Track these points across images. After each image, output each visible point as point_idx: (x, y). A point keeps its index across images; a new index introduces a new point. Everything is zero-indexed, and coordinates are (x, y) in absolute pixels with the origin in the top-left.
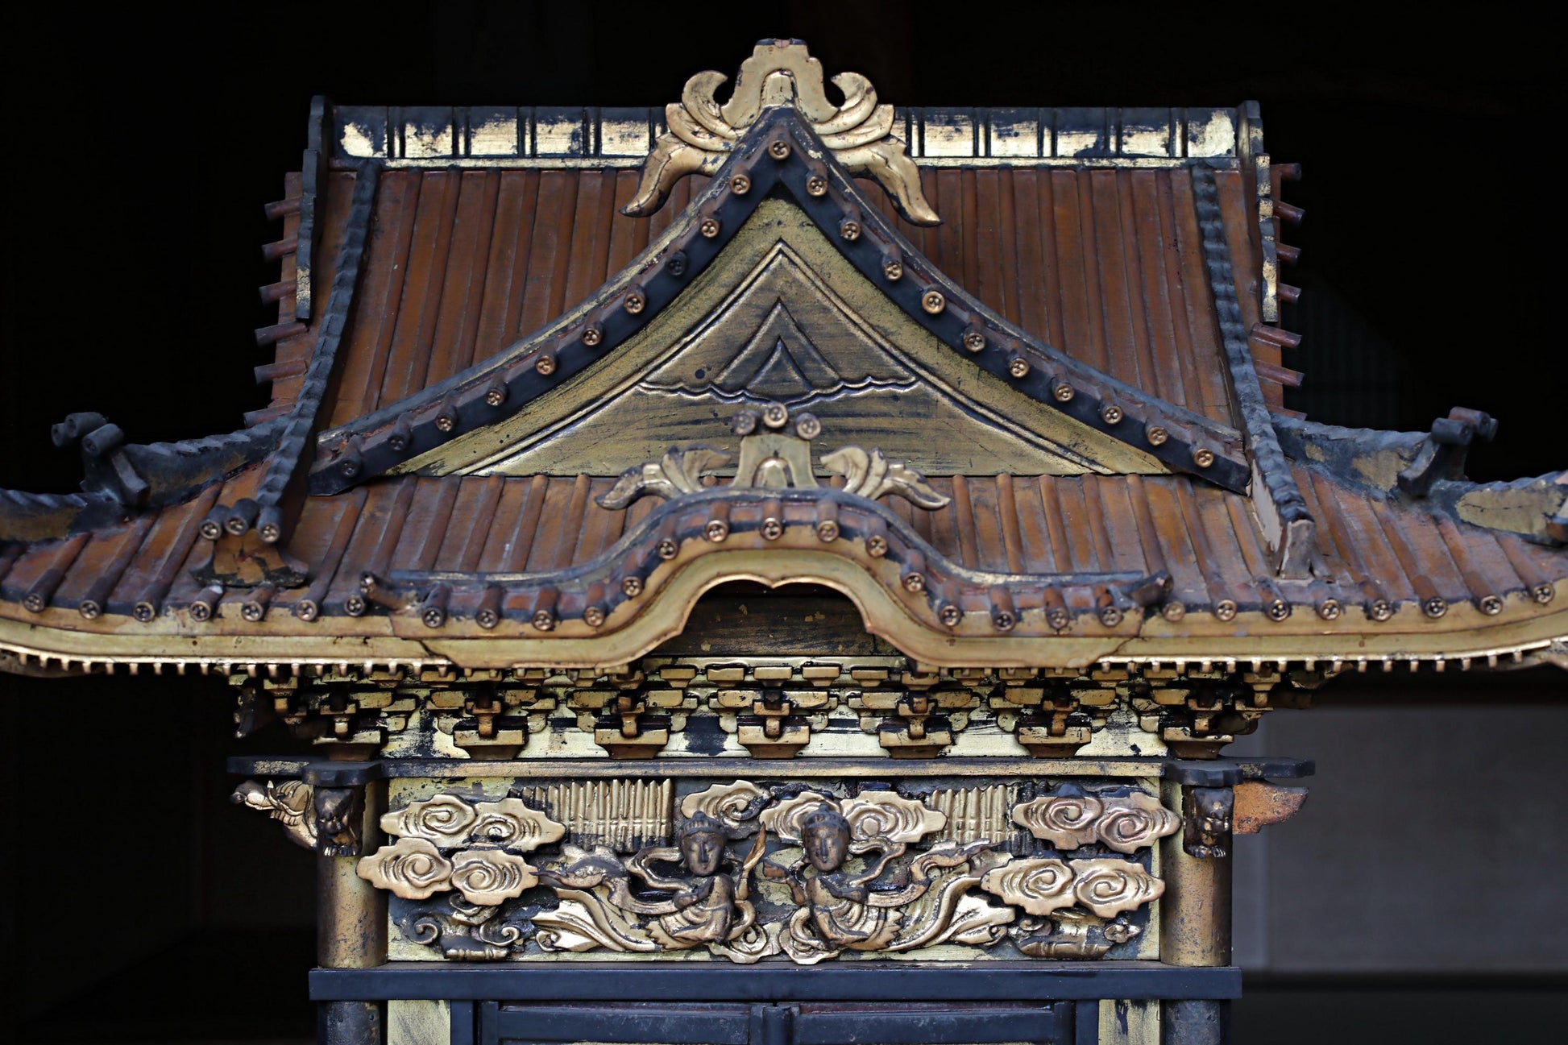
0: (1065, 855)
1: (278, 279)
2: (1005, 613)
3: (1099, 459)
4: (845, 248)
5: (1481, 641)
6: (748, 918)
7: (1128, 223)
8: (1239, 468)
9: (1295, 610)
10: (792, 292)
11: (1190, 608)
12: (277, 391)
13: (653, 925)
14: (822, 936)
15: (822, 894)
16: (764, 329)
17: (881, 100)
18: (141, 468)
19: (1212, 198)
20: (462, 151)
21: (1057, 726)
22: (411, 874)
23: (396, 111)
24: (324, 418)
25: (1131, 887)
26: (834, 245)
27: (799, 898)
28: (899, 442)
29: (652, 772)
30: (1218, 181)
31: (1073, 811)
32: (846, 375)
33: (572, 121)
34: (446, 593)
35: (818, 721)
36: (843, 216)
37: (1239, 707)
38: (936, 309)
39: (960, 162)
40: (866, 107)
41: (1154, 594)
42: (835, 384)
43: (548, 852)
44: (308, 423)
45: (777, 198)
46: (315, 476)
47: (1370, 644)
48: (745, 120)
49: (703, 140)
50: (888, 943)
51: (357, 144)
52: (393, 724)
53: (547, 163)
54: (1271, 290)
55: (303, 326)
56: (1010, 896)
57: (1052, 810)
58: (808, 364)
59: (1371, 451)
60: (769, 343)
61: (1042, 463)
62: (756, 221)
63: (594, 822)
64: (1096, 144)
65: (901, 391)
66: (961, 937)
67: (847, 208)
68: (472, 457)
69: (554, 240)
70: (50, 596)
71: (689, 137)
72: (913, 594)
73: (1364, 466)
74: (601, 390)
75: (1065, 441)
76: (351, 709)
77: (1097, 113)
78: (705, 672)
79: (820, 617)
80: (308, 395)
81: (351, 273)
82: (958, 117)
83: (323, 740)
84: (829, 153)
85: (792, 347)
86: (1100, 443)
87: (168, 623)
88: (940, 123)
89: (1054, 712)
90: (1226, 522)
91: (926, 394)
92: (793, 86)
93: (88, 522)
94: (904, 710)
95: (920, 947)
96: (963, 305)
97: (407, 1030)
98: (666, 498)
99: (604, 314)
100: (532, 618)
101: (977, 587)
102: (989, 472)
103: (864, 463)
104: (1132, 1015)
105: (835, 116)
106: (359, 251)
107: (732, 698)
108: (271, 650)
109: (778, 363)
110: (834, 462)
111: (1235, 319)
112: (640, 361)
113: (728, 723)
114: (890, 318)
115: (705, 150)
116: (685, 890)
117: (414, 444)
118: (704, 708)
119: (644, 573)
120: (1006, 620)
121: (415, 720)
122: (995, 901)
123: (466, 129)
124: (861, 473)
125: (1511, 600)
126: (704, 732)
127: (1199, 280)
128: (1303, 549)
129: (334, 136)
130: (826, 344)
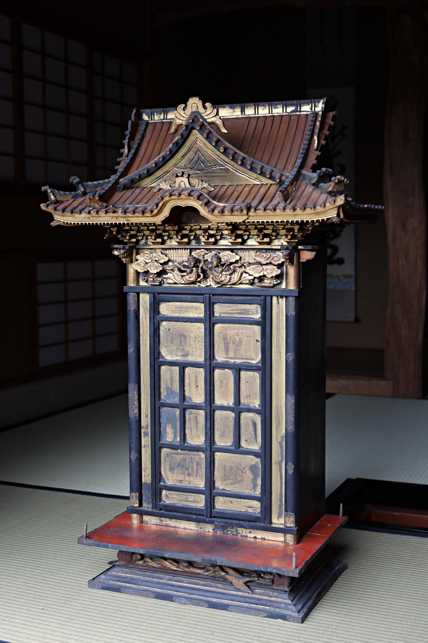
0: (262, 265)
3: (263, 181)
4: (206, 139)
5: (318, 216)
6: (202, 277)
7: (295, 128)
9: (277, 210)
10: (200, 148)
11: (257, 210)
13: (184, 278)
14: (214, 281)
15: (214, 272)
16: (196, 156)
18: (84, 187)
19: (312, 121)
20: (165, 118)
21: (261, 238)
22: (140, 267)
23: (152, 110)
25: (275, 272)
26: (204, 139)
27: (210, 273)
28: (223, 178)
29: (185, 247)
31: (265, 256)
32: (212, 164)
34: (126, 209)
38: (222, 151)
39: (263, 115)
40: (211, 110)
41: (248, 207)
42: (210, 167)
43: (166, 263)
45: (195, 129)
46: (115, 189)
48: (188, 114)
50: (228, 282)
51: (145, 117)
52: (139, 238)
54: (316, 142)
56: (251, 273)
57: (261, 256)
58: (205, 163)
60: (197, 159)
61: (251, 182)
62: (192, 134)
63: (175, 257)
64: (295, 109)
65: (222, 168)
66: (243, 282)
68: (146, 183)
70: (64, 210)
71: (179, 118)
74: (168, 169)
75: (255, 177)
76: (129, 234)
77: (295, 102)
78: (193, 227)
81: (136, 146)
84: (205, 120)
85: (201, 159)
86: (260, 177)
88: (262, 106)
89: (259, 235)
91: (227, 168)
92: (197, 106)
93: (75, 197)
95: (235, 284)
96: (232, 150)
97: (143, 299)
98: (164, 190)
99: (164, 155)
100: (140, 214)
101: (218, 206)
102: (242, 184)
103: (198, 182)
104: (280, 300)
105: (206, 112)
106: (139, 141)
107: (199, 232)
109: (199, 163)
111: (303, 149)
112: (174, 163)
114: (218, 153)
115: (183, 120)
116: (188, 270)
117: (133, 182)
120: (220, 212)
121: (144, 237)
122: (249, 274)
123: (166, 113)
124: (198, 184)
125: (318, 207)
126: (198, 240)
129: (141, 116)
130: (208, 159)
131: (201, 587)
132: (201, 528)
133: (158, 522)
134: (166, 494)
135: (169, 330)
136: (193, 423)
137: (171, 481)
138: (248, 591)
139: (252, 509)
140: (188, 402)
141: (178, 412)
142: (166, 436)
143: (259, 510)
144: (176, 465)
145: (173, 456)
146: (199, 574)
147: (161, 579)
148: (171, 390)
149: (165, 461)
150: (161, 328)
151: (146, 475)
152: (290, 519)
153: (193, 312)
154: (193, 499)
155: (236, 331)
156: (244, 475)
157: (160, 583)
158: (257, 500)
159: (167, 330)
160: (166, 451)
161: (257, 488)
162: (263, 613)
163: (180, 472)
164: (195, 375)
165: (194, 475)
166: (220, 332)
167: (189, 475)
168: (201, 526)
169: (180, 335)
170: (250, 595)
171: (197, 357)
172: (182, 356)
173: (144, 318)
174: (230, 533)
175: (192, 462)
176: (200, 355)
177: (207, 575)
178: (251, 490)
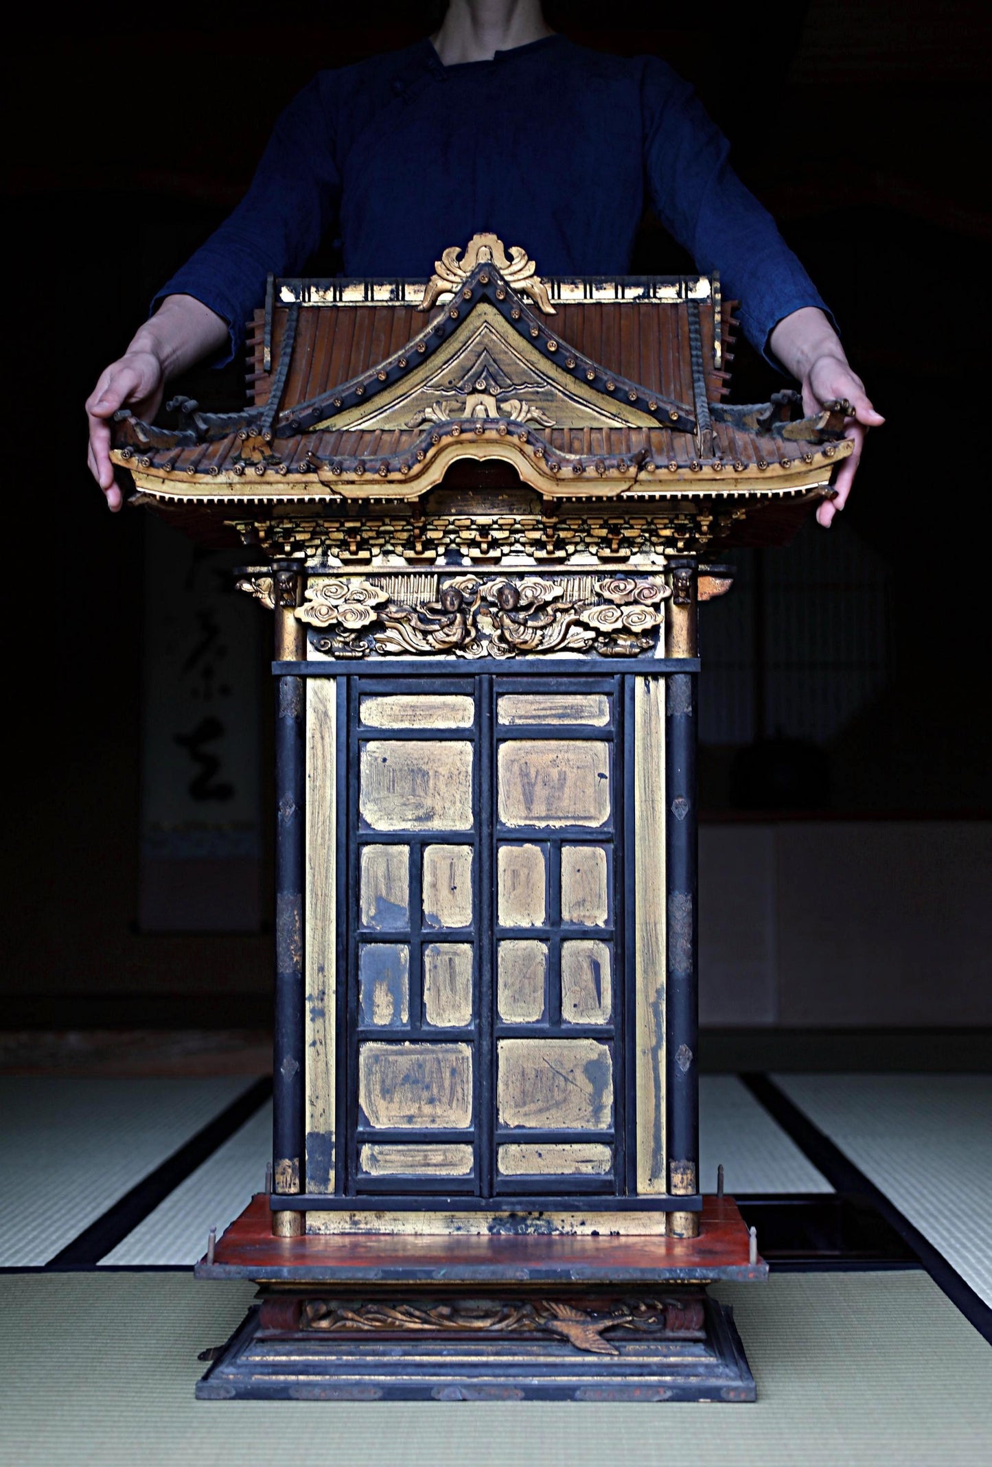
0: (618, 606)
1: (254, 355)
2: (578, 466)
3: (630, 420)
4: (512, 323)
6: (473, 633)
7: (656, 328)
8: (692, 422)
9: (704, 468)
10: (491, 345)
11: (657, 467)
12: (257, 400)
13: (430, 637)
14: (506, 641)
15: (507, 621)
16: (479, 362)
17: (530, 259)
18: (205, 421)
19: (695, 315)
20: (338, 299)
21: (615, 546)
22: (319, 615)
23: (307, 280)
24: (281, 407)
25: (648, 617)
26: (509, 323)
27: (496, 624)
29: (429, 570)
30: (701, 309)
31: (622, 586)
32: (515, 382)
33: (391, 284)
34: (340, 464)
35: (506, 549)
36: (512, 308)
37: (697, 536)
38: (553, 349)
39: (577, 302)
40: (523, 262)
41: (641, 457)
42: (510, 386)
43: (379, 608)
44: (275, 407)
45: (484, 302)
46: (279, 429)
47: (739, 486)
48: (470, 268)
49: (451, 278)
50: (537, 645)
51: (287, 296)
52: (310, 552)
53: (380, 304)
54: (719, 353)
55: (267, 374)
56: (592, 624)
57: (612, 586)
58: (499, 378)
59: (750, 413)
60: (481, 368)
61: (604, 422)
62: (474, 313)
63: (402, 594)
64: (643, 293)
65: (540, 390)
67: (514, 306)
68: (349, 422)
69: (383, 337)
70: (174, 465)
71: (445, 276)
72: (539, 458)
73: (748, 420)
74: (406, 390)
75: (614, 412)
76: (292, 539)
77: (644, 278)
78: (453, 523)
79: (505, 497)
80: (274, 396)
81: (289, 350)
82: (577, 281)
83: (278, 556)
84: (507, 283)
85: (491, 370)
86: (630, 413)
87: (222, 478)
88: (568, 283)
89: (612, 539)
90: (683, 443)
91: (551, 391)
92: (491, 253)
93: (183, 442)
94: (544, 538)
95: (551, 650)
96: (567, 350)
97: (316, 693)
98: (434, 422)
99: (408, 354)
100: (377, 471)
101: (568, 461)
102: (581, 427)
103: (519, 407)
104: (652, 684)
105: (510, 266)
106: (292, 341)
107: (465, 534)
108: (265, 492)
109: (485, 377)
110: (506, 406)
111: (698, 365)
112: (424, 377)
113: (464, 550)
114: (535, 356)
115: (452, 282)
116: (444, 620)
117: (322, 415)
118: (453, 546)
119: (425, 451)
120: (579, 469)
121: (320, 551)
122: (586, 627)
123: (340, 288)
124: (518, 411)
125: (797, 462)
126: (454, 556)
127: (687, 353)
128: (709, 444)
129: (278, 291)
130: (506, 369)
131: (491, 1359)
132: (459, 1229)
133: (347, 1227)
134: (372, 1155)
135: (385, 760)
136: (443, 975)
137: (385, 1120)
138: (610, 1351)
139: (590, 1166)
140: (431, 927)
141: (404, 952)
142: (373, 1013)
143: (607, 1167)
144: (399, 1080)
145: (391, 1058)
146: (480, 1330)
147: (384, 1354)
148: (385, 901)
149: (370, 1073)
150: (364, 758)
151: (317, 1114)
152: (685, 1177)
153: (445, 718)
154: (442, 1157)
155: (552, 756)
156: (570, 1087)
157: (385, 1365)
158: (603, 1143)
159: (380, 760)
160: (371, 1050)
161: (601, 1115)
162: (661, 1390)
163: (410, 1095)
164: (449, 861)
165: (444, 1100)
166: (513, 761)
167: (431, 1101)
168: (460, 1224)
169: (413, 771)
170: (616, 1358)
171: (454, 821)
172: (415, 820)
173: (318, 736)
174: (532, 1229)
175: (440, 1070)
176: (462, 816)
177: (501, 1330)
178: (588, 1121)
